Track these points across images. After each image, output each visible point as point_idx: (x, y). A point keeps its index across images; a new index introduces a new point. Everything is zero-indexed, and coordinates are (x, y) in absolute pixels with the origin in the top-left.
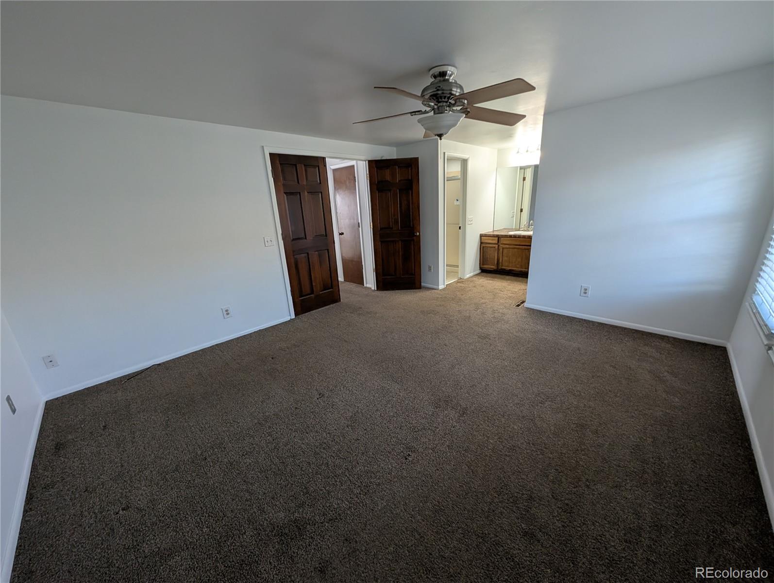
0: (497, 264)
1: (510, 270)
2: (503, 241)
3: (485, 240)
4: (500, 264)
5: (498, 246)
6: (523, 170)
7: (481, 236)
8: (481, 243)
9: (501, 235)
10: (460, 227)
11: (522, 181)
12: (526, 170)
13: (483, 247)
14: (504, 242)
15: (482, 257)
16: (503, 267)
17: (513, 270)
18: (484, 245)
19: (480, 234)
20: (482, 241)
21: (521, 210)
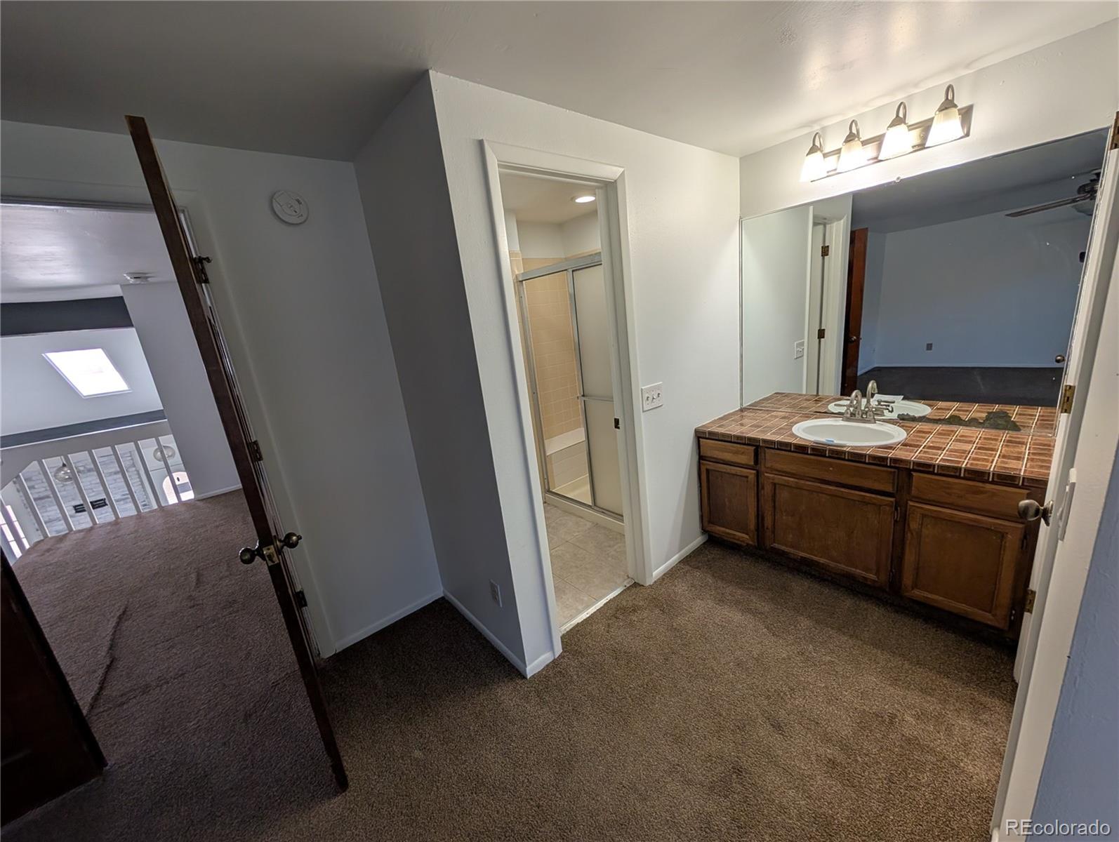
0: (757, 530)
1: (804, 560)
2: (769, 457)
3: (711, 448)
4: (768, 533)
5: (758, 475)
6: (821, 227)
7: (700, 436)
8: (701, 458)
9: (765, 441)
10: (617, 422)
11: (821, 258)
12: (828, 226)
13: (708, 471)
14: (778, 466)
15: (705, 500)
16: (776, 545)
17: (817, 564)
18: (711, 466)
19: (697, 431)
20: (704, 452)
21: (821, 334)
